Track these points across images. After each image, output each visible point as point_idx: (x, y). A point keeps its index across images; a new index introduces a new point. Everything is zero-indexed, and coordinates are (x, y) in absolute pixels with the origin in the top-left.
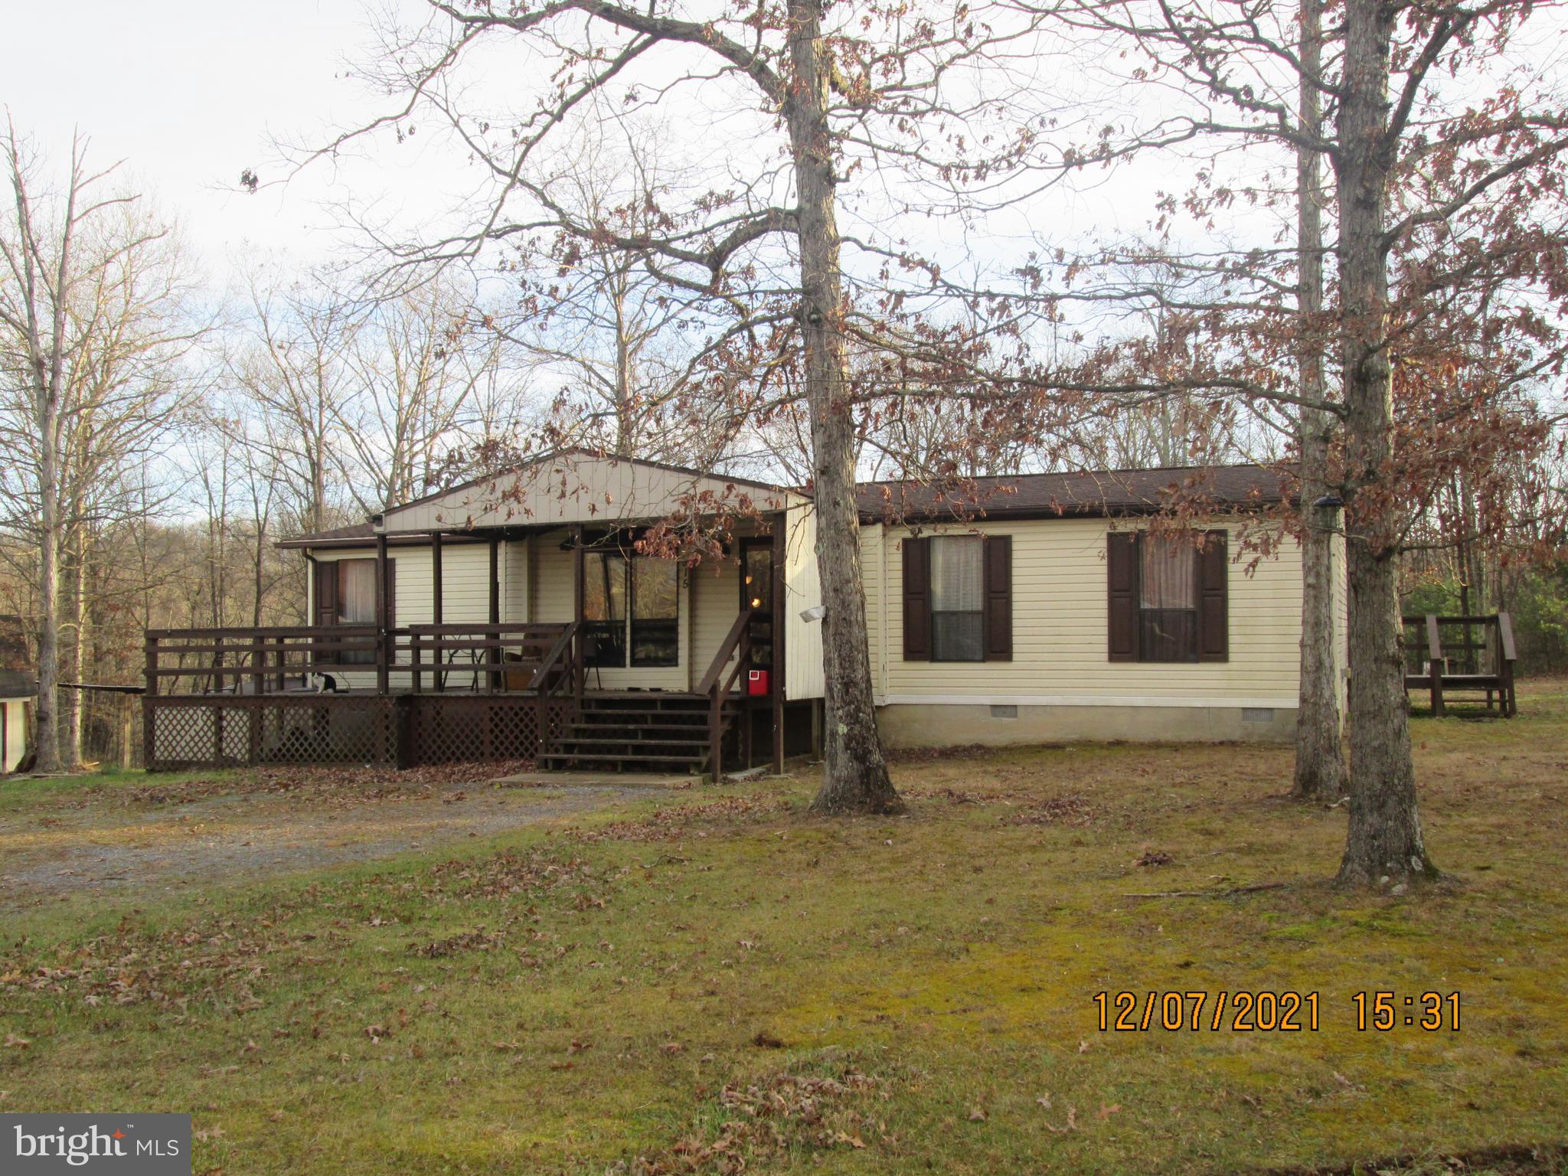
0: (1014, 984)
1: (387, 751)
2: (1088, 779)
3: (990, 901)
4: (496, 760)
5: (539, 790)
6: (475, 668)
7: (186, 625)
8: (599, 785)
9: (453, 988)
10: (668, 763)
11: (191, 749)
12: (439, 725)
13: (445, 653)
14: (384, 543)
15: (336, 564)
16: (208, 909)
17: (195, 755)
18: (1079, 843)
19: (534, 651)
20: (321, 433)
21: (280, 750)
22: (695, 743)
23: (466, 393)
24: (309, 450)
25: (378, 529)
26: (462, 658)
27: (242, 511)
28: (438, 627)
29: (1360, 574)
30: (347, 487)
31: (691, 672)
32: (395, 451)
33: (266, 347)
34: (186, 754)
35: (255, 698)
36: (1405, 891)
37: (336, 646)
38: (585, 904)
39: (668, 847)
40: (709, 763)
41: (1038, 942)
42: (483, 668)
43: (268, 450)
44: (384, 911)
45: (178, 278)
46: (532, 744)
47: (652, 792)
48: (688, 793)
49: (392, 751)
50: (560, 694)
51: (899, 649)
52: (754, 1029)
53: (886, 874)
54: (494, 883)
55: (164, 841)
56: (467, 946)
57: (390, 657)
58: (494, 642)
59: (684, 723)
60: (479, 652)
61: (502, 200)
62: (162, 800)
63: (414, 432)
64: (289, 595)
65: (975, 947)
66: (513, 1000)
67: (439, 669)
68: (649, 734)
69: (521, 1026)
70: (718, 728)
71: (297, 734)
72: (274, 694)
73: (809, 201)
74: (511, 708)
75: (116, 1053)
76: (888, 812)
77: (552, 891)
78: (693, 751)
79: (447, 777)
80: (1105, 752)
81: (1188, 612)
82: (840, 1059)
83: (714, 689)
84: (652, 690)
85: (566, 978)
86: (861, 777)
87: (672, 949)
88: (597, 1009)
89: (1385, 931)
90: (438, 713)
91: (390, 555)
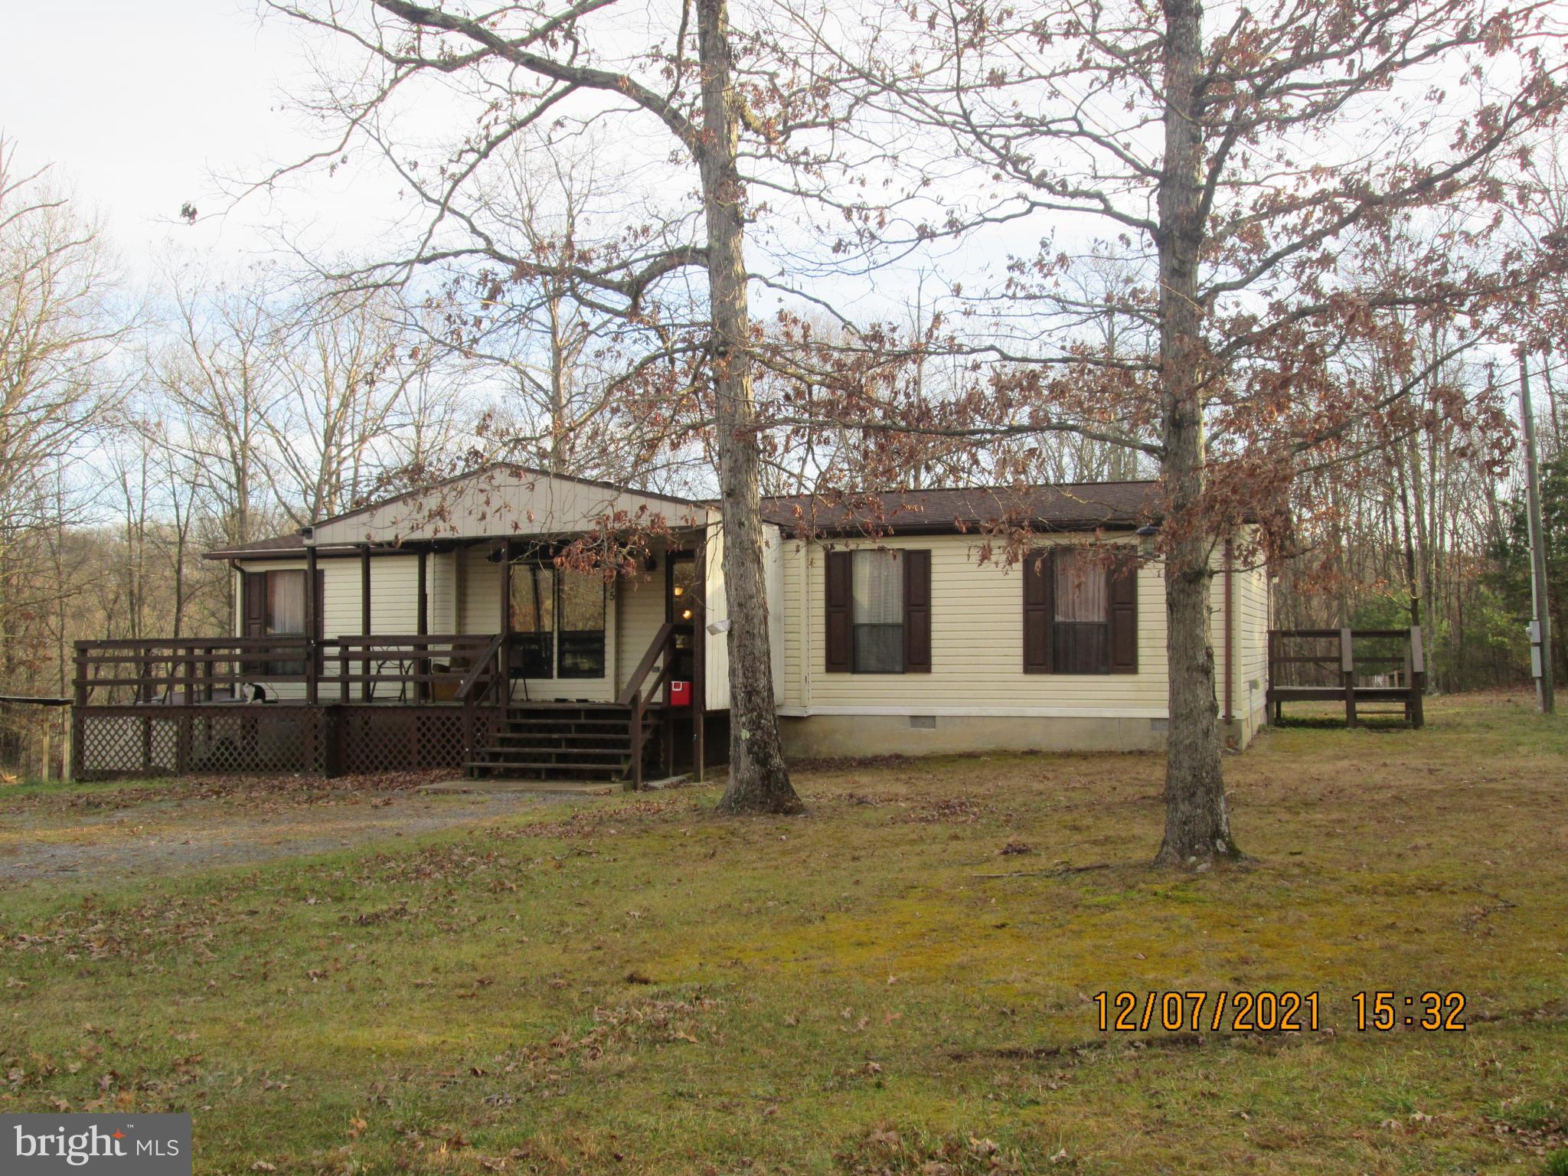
0: (853, 940)
1: (316, 760)
2: (990, 785)
3: (857, 882)
4: (424, 769)
5: (464, 796)
6: (403, 679)
7: (103, 636)
8: (522, 791)
9: (380, 947)
10: (591, 771)
11: (121, 759)
12: (367, 734)
13: (373, 664)
14: (314, 555)
15: (265, 577)
16: (159, 892)
17: (125, 764)
18: (956, 837)
19: (462, 663)
20: (246, 436)
21: (209, 759)
22: (616, 751)
23: (396, 396)
24: (234, 455)
25: (307, 542)
26: (391, 668)
27: (163, 515)
28: (367, 638)
29: (1175, 595)
30: (272, 492)
31: (617, 683)
32: (323, 455)
33: (189, 348)
34: (116, 764)
35: (186, 708)
36: (1208, 870)
37: (264, 657)
38: (499, 888)
39: (578, 842)
40: (630, 771)
41: (886, 911)
42: (411, 678)
43: (191, 454)
44: (318, 893)
45: (98, 275)
46: (458, 753)
47: (573, 798)
48: (608, 798)
49: (321, 760)
50: (486, 704)
51: (821, 661)
52: (627, 973)
53: (774, 863)
54: (417, 871)
55: (107, 840)
56: (391, 918)
57: (319, 668)
58: (422, 653)
59: (608, 732)
60: (407, 663)
61: (431, 232)
62: (98, 805)
63: (342, 434)
64: (211, 604)
65: (830, 916)
66: (430, 953)
67: (367, 679)
68: (572, 743)
69: (436, 969)
70: (639, 738)
71: (227, 743)
72: (203, 704)
73: (718, 240)
74: (439, 719)
75: (100, 990)
76: (788, 812)
77: (470, 878)
78: (615, 759)
79: (376, 785)
80: (1017, 761)
81: (1100, 625)
82: (693, 990)
83: (635, 699)
84: (579, 701)
85: (476, 938)
86: (763, 778)
87: (569, 918)
88: (500, 959)
89: (1177, 899)
90: (366, 723)
91: (319, 567)
